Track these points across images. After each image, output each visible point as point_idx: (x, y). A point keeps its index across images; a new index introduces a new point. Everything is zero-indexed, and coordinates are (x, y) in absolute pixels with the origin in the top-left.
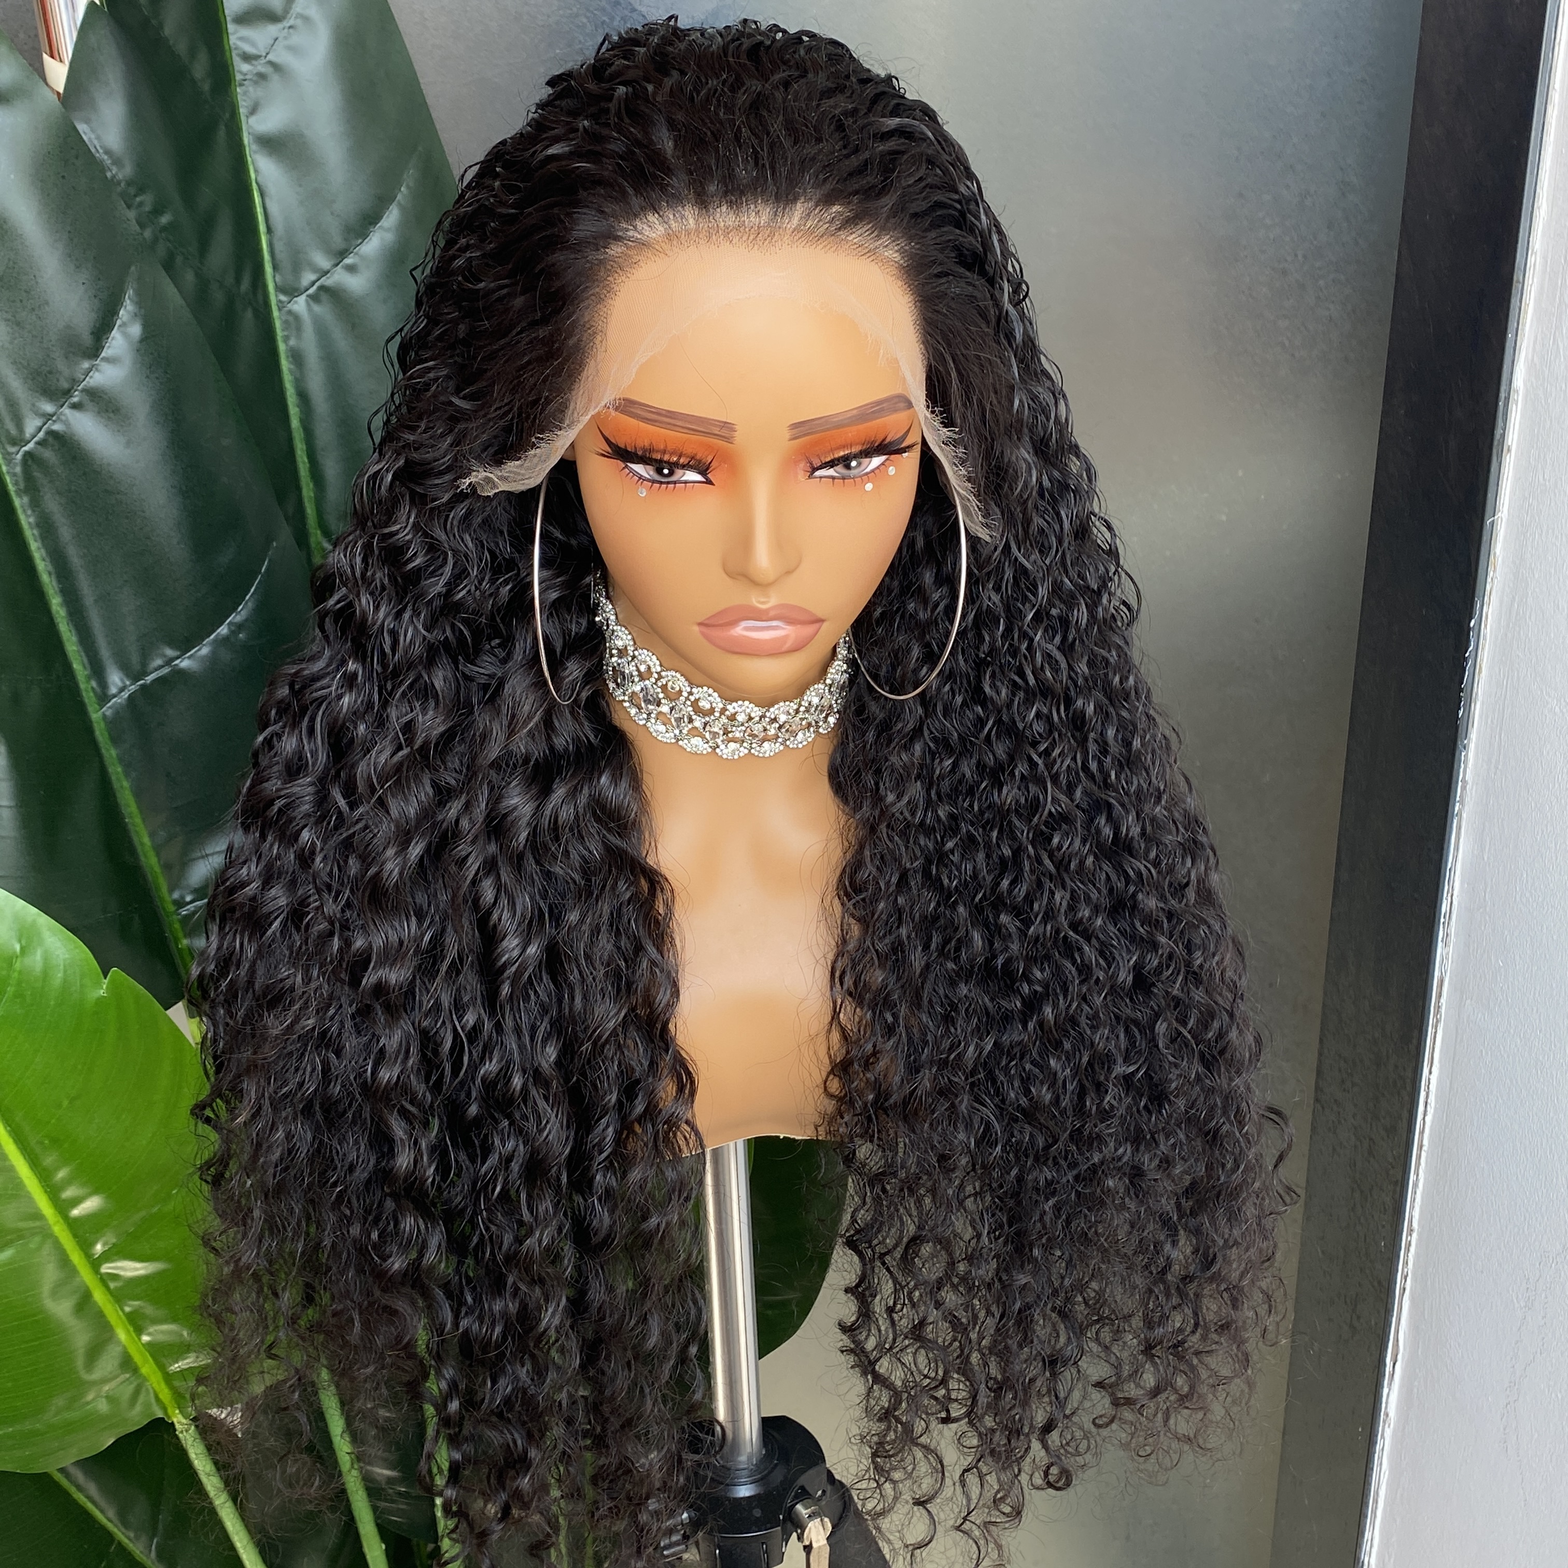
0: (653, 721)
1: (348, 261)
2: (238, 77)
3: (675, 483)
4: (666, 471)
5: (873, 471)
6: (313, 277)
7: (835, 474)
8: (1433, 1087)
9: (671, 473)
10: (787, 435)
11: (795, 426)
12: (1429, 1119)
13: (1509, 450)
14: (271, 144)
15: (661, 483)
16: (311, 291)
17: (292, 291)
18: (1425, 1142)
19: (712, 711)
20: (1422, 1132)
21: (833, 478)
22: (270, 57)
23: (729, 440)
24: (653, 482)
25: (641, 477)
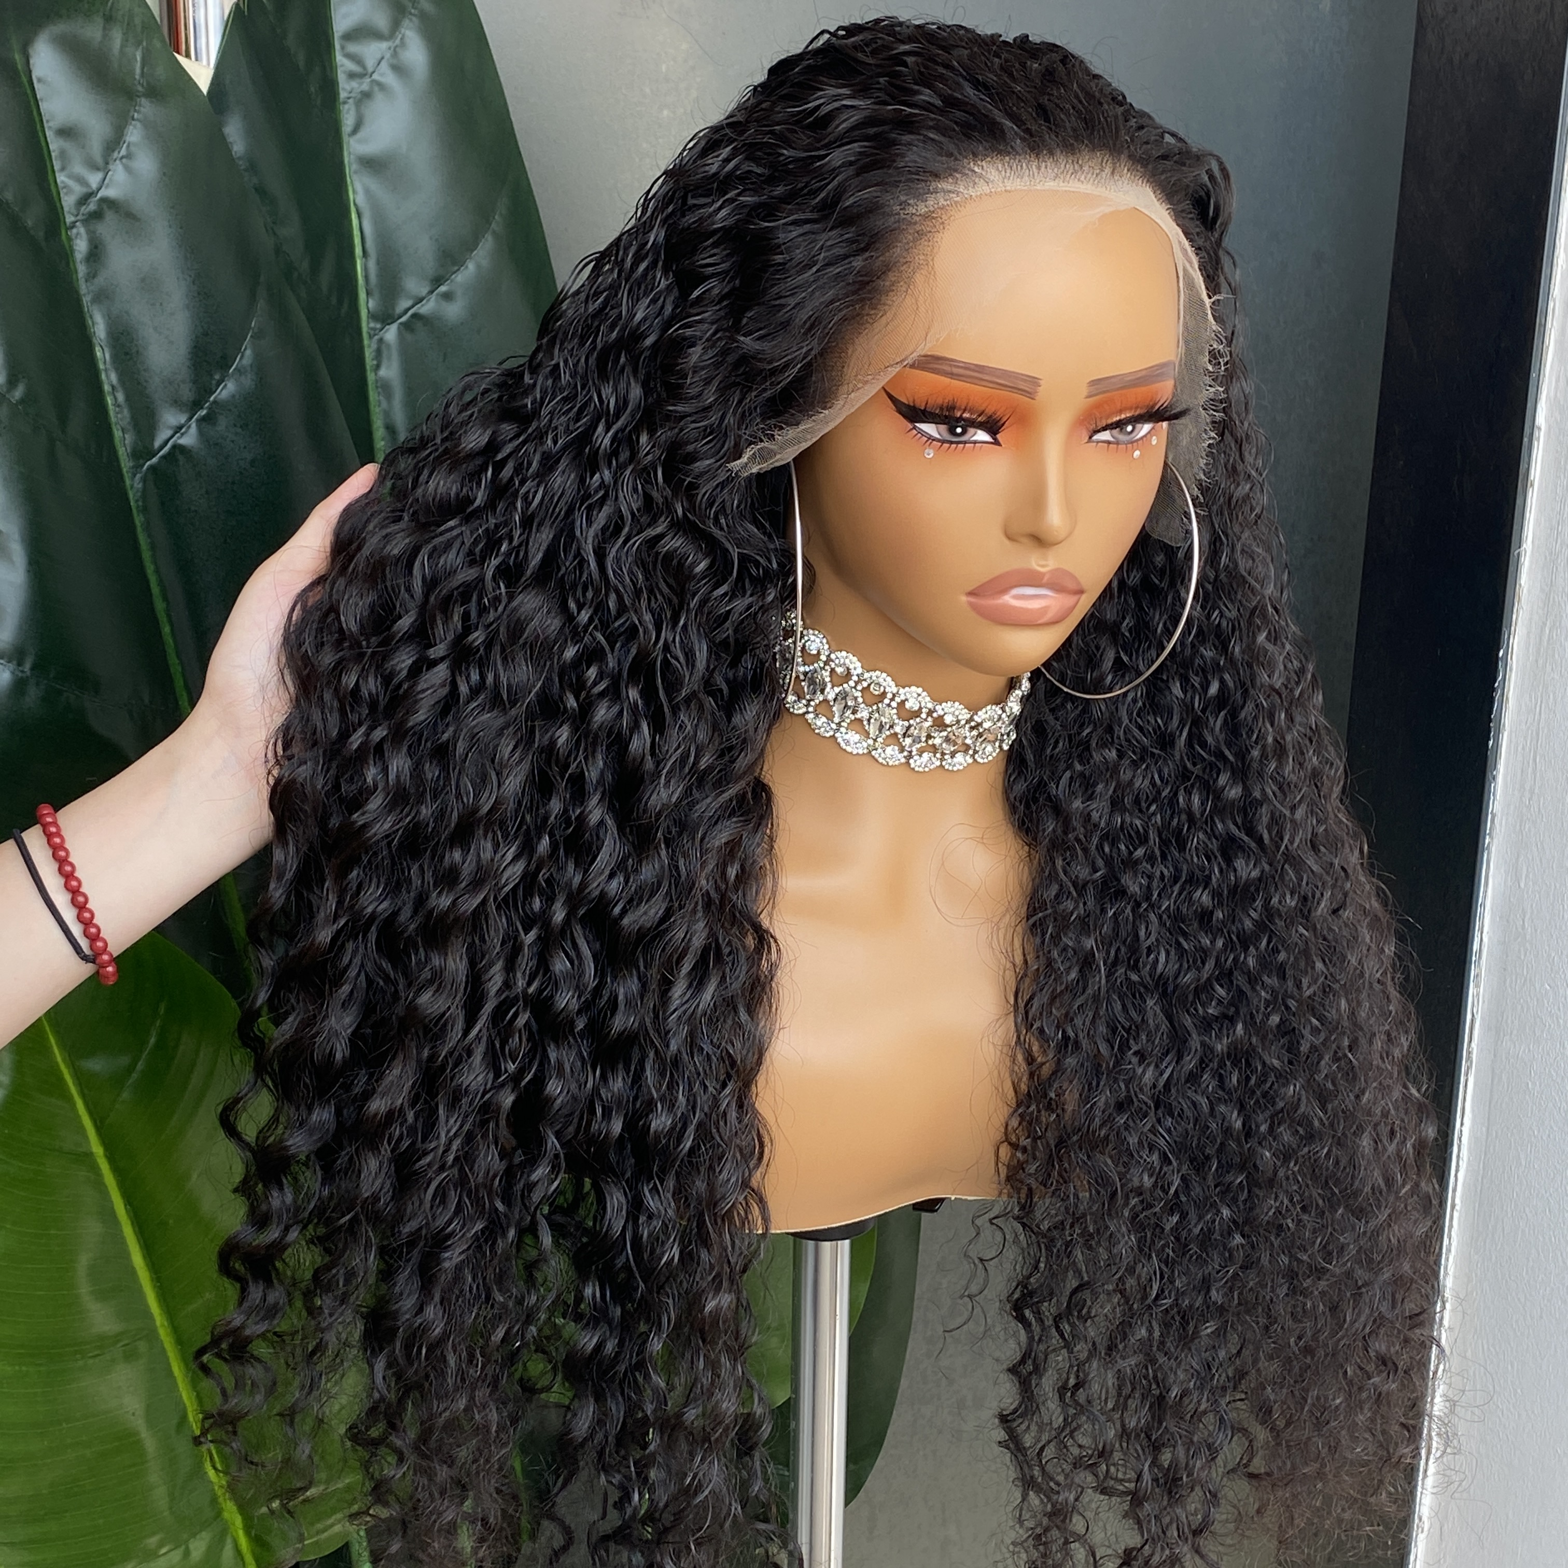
0: (843, 730)
1: (443, 289)
2: (343, 95)
3: (965, 443)
4: (959, 430)
5: (1142, 438)
6: (409, 303)
7: (1111, 439)
8: (1465, 1139)
9: (964, 432)
10: (1085, 393)
11: (1093, 383)
12: (1461, 1175)
13: (1532, 485)
14: (372, 164)
15: (951, 443)
16: (404, 319)
17: (385, 317)
18: (1458, 1201)
19: (917, 714)
20: (1454, 1190)
21: (1109, 442)
22: (375, 76)
23: (1031, 395)
24: (943, 442)
25: (931, 438)
